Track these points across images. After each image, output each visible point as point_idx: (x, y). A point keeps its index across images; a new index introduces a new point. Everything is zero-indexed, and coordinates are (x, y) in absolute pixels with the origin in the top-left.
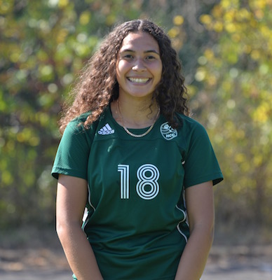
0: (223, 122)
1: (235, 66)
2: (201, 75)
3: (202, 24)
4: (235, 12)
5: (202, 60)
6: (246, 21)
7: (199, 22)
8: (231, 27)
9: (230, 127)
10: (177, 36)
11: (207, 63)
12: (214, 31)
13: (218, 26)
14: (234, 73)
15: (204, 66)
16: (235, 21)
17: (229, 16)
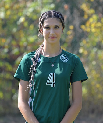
0: (91, 70)
1: (96, 47)
2: (81, 51)
3: (81, 29)
4: (95, 24)
5: (82, 44)
6: (100, 27)
7: (80, 28)
8: (93, 30)
9: (94, 73)
10: (71, 34)
11: (84, 45)
12: (86, 32)
13: (88, 30)
14: (95, 50)
15: (82, 46)
16: (95, 27)
17: (93, 25)
